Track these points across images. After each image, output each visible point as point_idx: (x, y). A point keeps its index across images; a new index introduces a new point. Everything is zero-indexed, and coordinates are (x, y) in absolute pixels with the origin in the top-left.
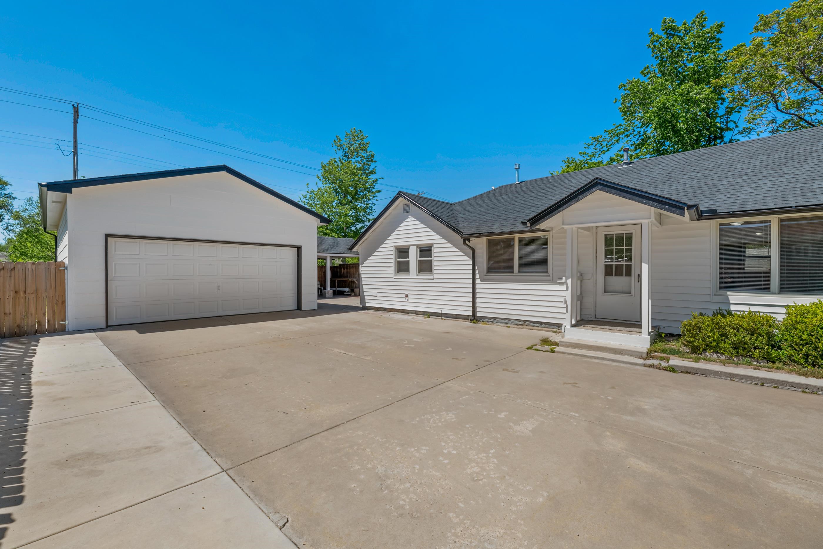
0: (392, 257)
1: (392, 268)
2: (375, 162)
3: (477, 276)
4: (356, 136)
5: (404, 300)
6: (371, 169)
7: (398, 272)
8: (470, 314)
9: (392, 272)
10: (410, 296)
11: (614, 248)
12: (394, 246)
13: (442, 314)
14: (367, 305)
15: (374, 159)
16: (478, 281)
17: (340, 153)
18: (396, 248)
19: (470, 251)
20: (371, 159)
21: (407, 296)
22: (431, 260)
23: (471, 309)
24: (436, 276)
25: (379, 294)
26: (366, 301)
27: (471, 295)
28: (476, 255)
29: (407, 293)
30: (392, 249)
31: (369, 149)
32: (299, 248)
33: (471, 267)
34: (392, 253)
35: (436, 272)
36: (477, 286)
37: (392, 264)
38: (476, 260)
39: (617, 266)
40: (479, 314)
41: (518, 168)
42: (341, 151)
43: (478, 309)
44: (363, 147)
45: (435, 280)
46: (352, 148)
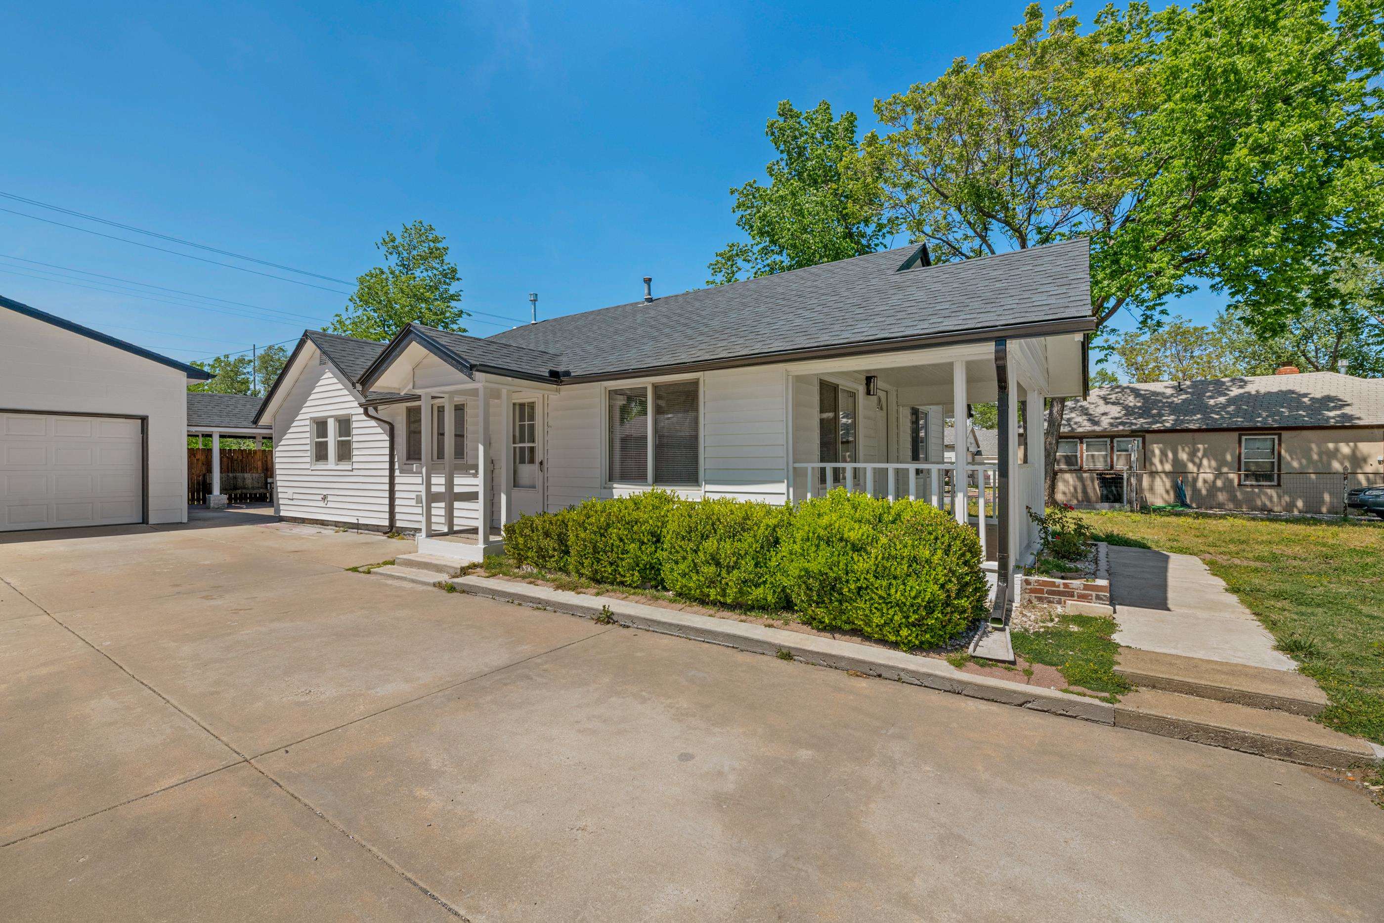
0: (308, 435)
1: (309, 454)
2: (458, 279)
3: (396, 466)
4: (422, 232)
5: (322, 504)
6: (452, 292)
7: (317, 460)
8: (386, 523)
9: (308, 460)
10: (329, 498)
11: (526, 423)
12: (311, 418)
13: (358, 524)
14: (282, 514)
15: (457, 276)
16: (397, 473)
17: (394, 260)
18: (314, 422)
19: (387, 427)
20: (451, 275)
21: (325, 498)
22: (349, 441)
23: (387, 516)
24: (355, 466)
25: (295, 496)
26: (282, 507)
27: (387, 494)
28: (396, 432)
29: (325, 492)
30: (308, 422)
31: (447, 259)
32: (144, 420)
33: (387, 451)
34: (308, 429)
35: (355, 459)
36: (397, 480)
37: (308, 447)
38: (396, 439)
39: (520, 448)
40: (399, 524)
41: (535, 301)
42: (395, 256)
43: (398, 517)
44: (437, 254)
45: (355, 473)
46: (415, 253)
